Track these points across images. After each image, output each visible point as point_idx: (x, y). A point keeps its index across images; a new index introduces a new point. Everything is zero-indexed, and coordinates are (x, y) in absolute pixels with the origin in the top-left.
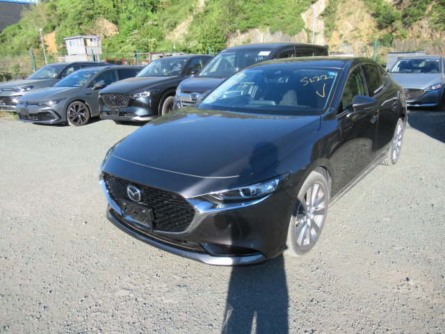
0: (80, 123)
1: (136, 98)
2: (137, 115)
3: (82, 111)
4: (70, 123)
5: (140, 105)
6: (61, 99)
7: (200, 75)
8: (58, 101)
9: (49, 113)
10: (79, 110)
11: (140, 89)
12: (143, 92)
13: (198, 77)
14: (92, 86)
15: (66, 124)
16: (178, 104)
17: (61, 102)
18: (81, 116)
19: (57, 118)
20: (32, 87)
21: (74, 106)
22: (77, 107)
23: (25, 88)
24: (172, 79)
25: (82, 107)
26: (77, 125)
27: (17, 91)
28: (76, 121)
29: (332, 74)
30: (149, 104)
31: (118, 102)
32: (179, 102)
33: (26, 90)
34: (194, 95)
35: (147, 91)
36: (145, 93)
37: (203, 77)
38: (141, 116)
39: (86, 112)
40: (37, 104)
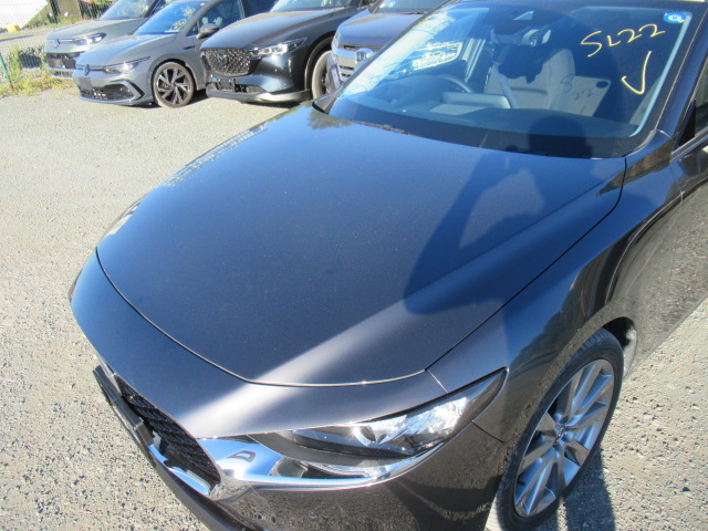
0: (177, 102)
1: (264, 56)
2: (264, 91)
3: (180, 80)
4: (160, 103)
5: (269, 70)
6: (141, 60)
7: (382, 6)
8: (136, 64)
9: (122, 86)
10: (175, 77)
11: (269, 38)
12: (275, 44)
13: (378, 11)
14: (197, 32)
15: (155, 105)
16: (334, 72)
17: (141, 65)
18: (180, 89)
19: (137, 94)
20: (103, 35)
21: (165, 72)
22: (170, 73)
23: (93, 38)
24: (332, 15)
25: (179, 72)
26: (174, 107)
27: (79, 42)
28: (170, 98)
29: (674, 18)
30: (286, 68)
31: (231, 65)
32: (336, 66)
33: (94, 42)
34: (363, 54)
35: (283, 41)
36: (280, 46)
37: (387, 10)
38: (273, 93)
39: (187, 81)
40: (103, 70)
